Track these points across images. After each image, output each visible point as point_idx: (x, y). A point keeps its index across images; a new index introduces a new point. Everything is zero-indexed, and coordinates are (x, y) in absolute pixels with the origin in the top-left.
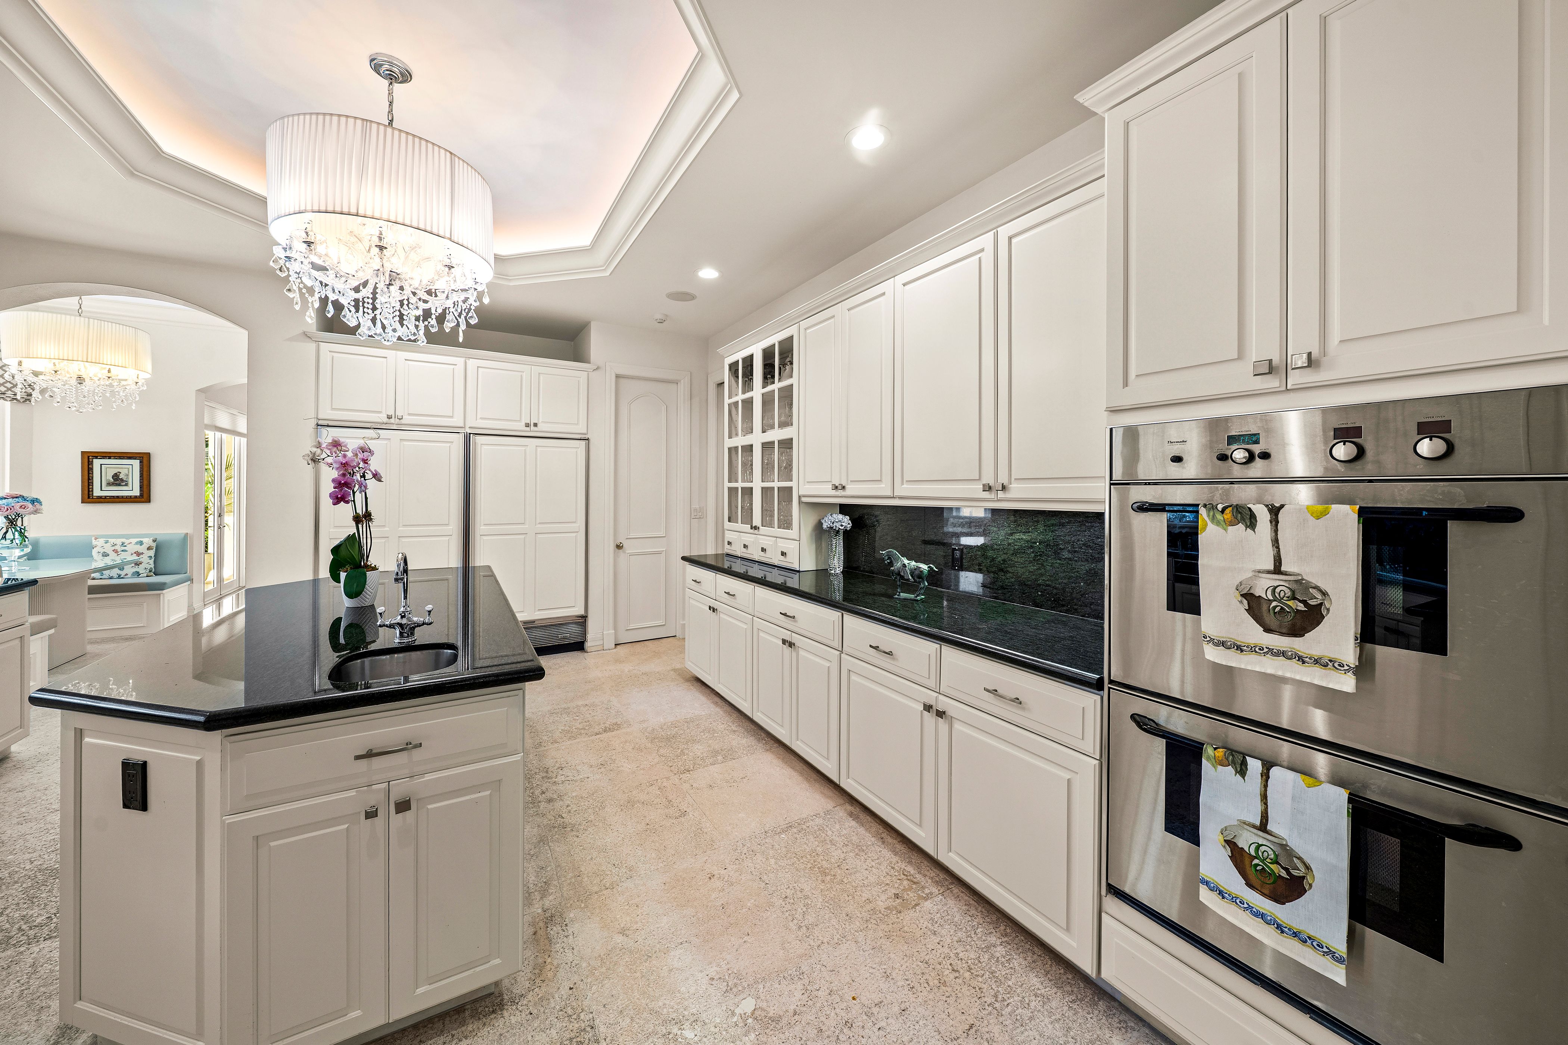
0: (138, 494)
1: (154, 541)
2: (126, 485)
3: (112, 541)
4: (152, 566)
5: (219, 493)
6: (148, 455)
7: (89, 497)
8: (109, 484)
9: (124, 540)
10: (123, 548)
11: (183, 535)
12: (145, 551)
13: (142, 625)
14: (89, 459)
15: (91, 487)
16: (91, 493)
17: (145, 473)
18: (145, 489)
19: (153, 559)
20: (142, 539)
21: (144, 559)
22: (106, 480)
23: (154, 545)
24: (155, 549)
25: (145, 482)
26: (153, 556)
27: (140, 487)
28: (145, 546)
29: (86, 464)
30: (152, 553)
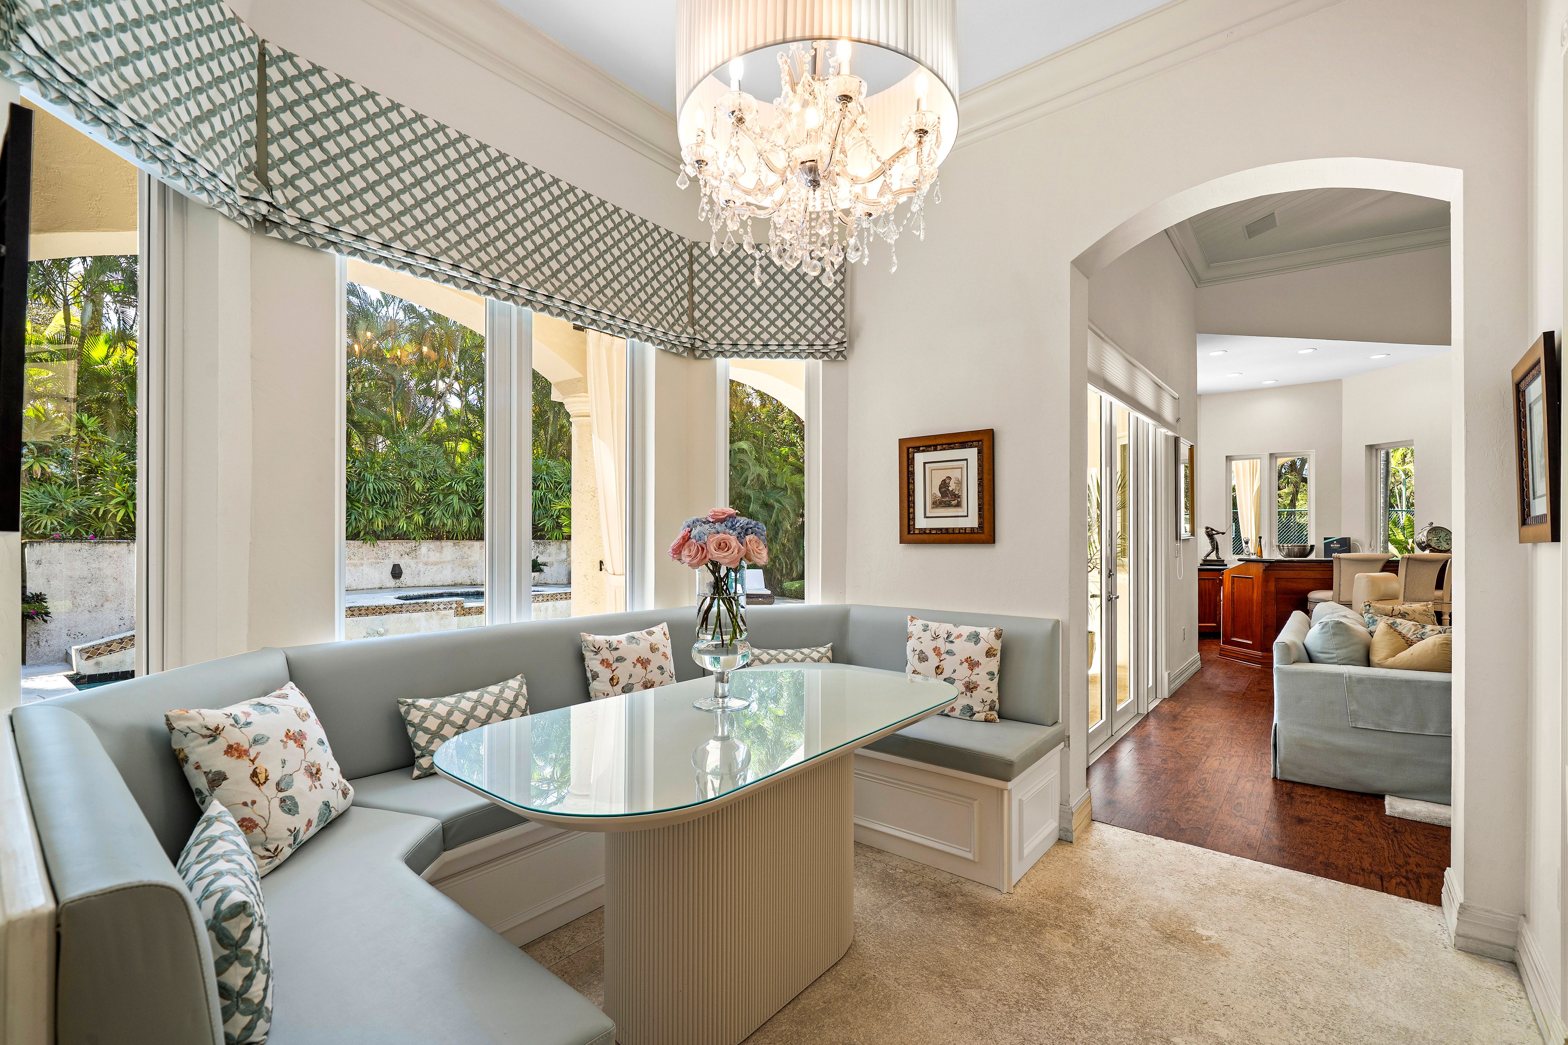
0: (975, 524)
1: (998, 636)
2: (959, 505)
3: (933, 625)
4: (995, 696)
5: (1108, 529)
6: (990, 434)
7: (909, 533)
8: (936, 504)
9: (949, 627)
10: (949, 646)
11: (1049, 626)
12: (983, 659)
13: (970, 856)
14: (908, 453)
15: (911, 510)
16: (911, 523)
17: (986, 476)
18: (986, 514)
19: (996, 680)
20: (978, 629)
21: (980, 676)
22: (932, 495)
23: (997, 645)
24: (999, 655)
25: (986, 498)
26: (996, 673)
27: (979, 510)
28: (983, 646)
29: (905, 464)
30: (993, 664)
